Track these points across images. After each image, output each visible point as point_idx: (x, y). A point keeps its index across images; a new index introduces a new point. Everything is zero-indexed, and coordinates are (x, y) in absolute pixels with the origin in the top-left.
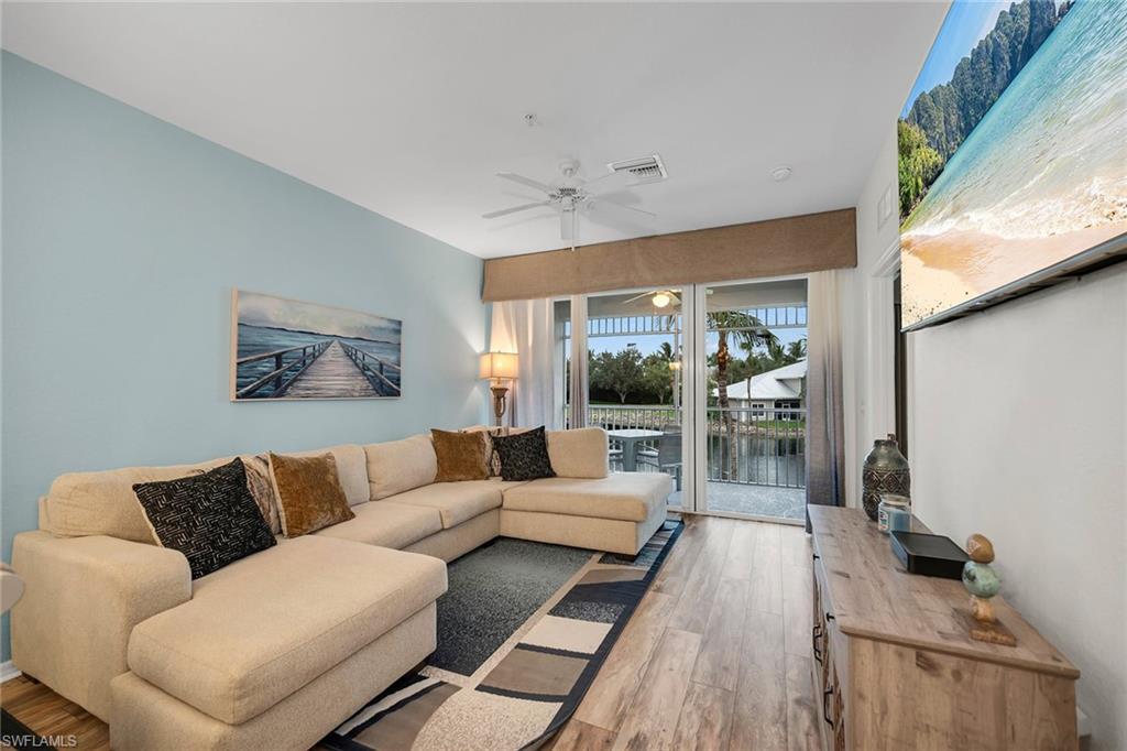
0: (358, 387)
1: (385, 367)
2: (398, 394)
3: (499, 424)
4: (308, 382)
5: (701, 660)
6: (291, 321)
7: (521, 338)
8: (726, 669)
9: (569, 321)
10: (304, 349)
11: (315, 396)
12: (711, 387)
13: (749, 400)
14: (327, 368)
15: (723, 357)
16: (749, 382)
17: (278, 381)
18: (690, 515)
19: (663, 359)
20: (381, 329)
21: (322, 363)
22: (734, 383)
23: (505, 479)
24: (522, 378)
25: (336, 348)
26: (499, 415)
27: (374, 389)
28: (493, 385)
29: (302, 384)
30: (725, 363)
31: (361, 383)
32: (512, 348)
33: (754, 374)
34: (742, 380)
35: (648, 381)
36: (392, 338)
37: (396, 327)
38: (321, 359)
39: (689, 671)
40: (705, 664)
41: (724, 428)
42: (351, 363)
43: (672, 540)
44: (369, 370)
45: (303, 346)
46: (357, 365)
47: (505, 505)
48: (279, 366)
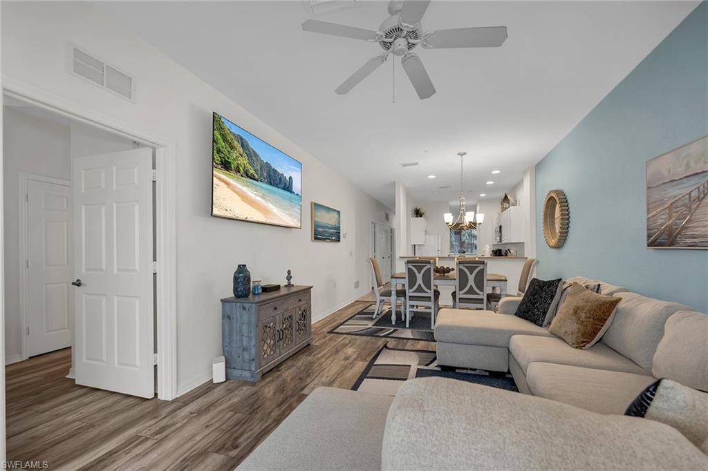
4: (696, 228)
10: (690, 194)
17: (670, 230)
38: (706, 201)
48: (670, 217)
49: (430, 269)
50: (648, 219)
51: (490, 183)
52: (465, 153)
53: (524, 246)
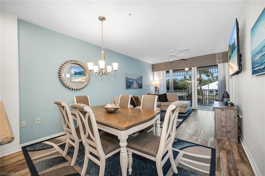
1: (140, 84)
2: (142, 88)
3: (156, 93)
6: (131, 77)
7: (160, 78)
9: (169, 73)
12: (198, 86)
13: (208, 90)
15: (201, 79)
16: (208, 85)
18: (194, 109)
19: (184, 80)
20: (140, 78)
21: (134, 83)
22: (204, 85)
23: (160, 102)
24: (160, 85)
25: (135, 81)
26: (156, 92)
28: (155, 86)
29: (132, 87)
30: (201, 81)
31: (138, 86)
32: (158, 80)
33: (210, 83)
34: (206, 85)
35: (180, 85)
36: (141, 79)
37: (141, 77)
41: (201, 97)
43: (191, 112)
45: (132, 81)
46: (137, 83)
47: (161, 105)
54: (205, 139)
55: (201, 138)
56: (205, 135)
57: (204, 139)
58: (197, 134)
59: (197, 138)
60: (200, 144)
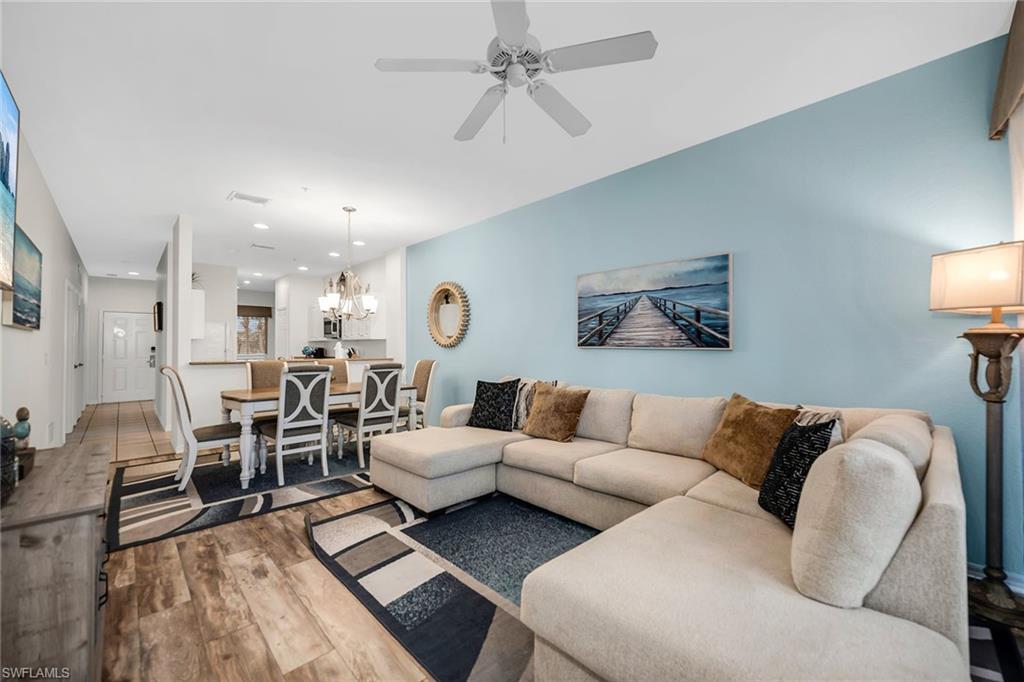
0: (668, 338)
1: (702, 313)
2: (725, 344)
4: (623, 333)
5: (262, 645)
8: (227, 657)
10: (618, 308)
11: (627, 345)
14: (637, 321)
17: (600, 333)
21: (632, 317)
25: (645, 302)
27: (689, 339)
29: (617, 336)
31: (671, 333)
38: (631, 314)
39: (265, 631)
40: (253, 645)
42: (660, 314)
44: (681, 318)
45: (618, 304)
46: (667, 315)
48: (601, 323)
49: (325, 379)
50: (579, 323)
51: (334, 254)
52: (354, 210)
53: (385, 344)
54: (153, 566)
55: (171, 561)
56: (158, 581)
57: (155, 562)
58: (196, 564)
59: (186, 552)
60: (164, 541)
